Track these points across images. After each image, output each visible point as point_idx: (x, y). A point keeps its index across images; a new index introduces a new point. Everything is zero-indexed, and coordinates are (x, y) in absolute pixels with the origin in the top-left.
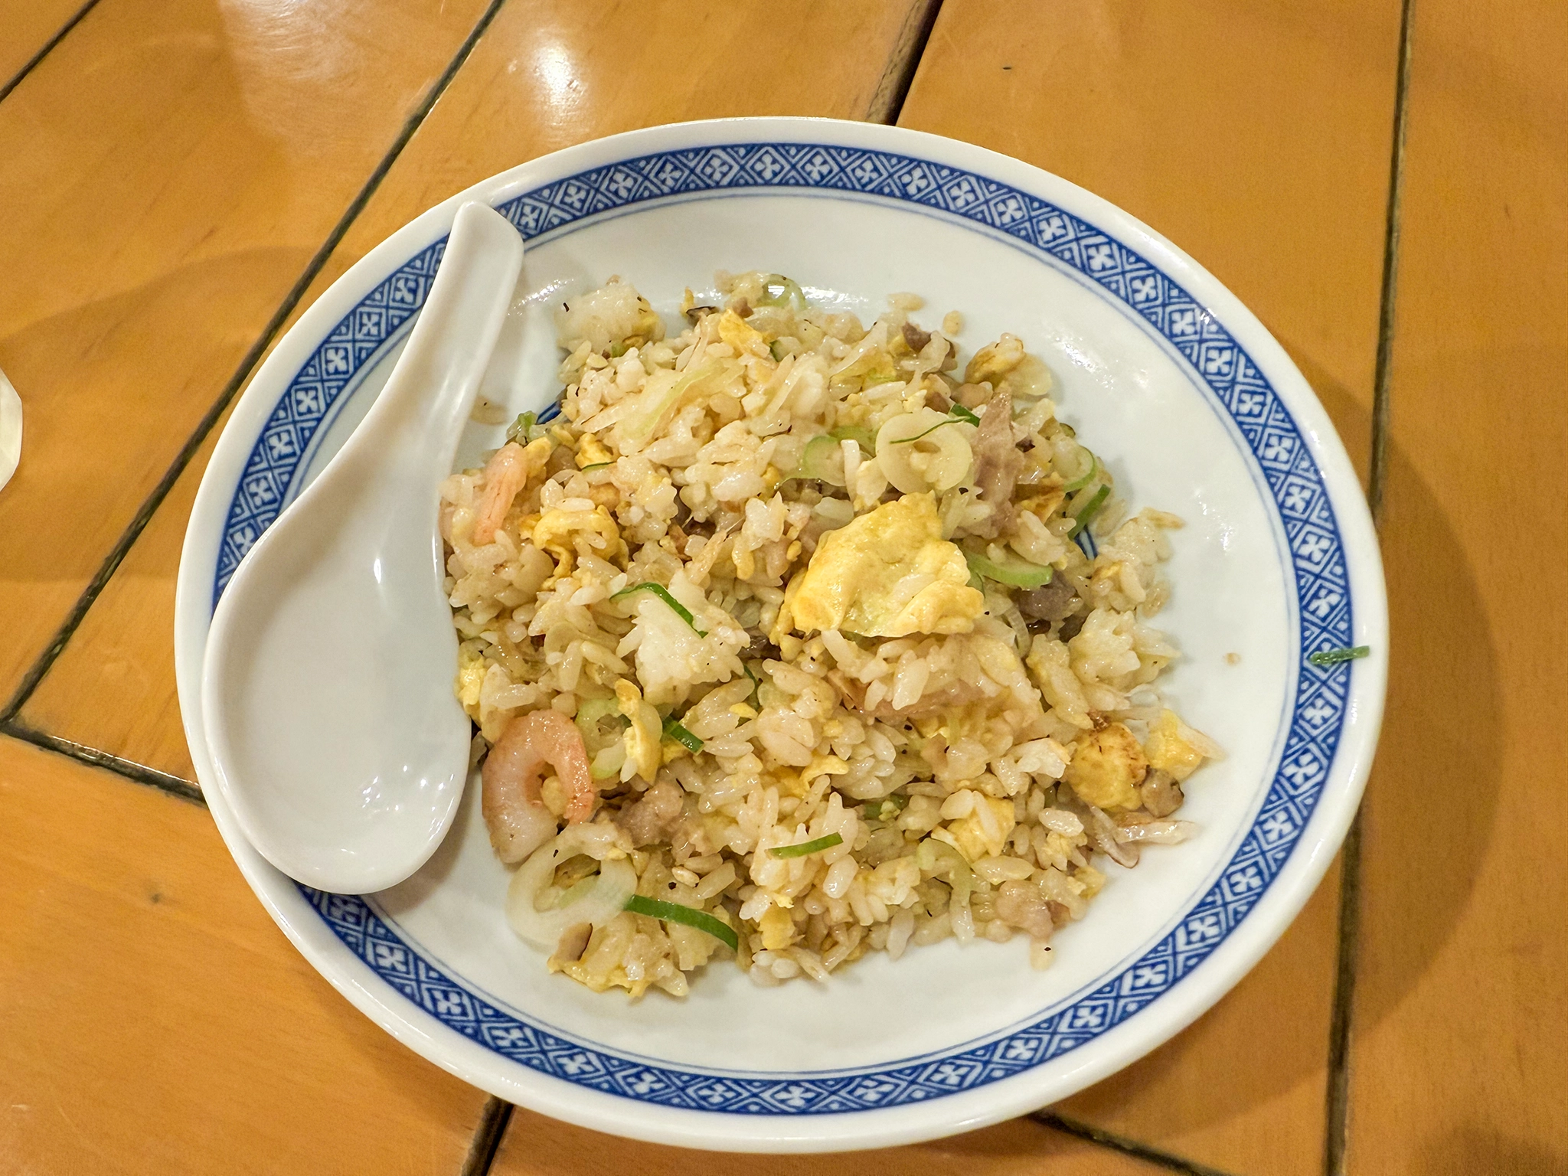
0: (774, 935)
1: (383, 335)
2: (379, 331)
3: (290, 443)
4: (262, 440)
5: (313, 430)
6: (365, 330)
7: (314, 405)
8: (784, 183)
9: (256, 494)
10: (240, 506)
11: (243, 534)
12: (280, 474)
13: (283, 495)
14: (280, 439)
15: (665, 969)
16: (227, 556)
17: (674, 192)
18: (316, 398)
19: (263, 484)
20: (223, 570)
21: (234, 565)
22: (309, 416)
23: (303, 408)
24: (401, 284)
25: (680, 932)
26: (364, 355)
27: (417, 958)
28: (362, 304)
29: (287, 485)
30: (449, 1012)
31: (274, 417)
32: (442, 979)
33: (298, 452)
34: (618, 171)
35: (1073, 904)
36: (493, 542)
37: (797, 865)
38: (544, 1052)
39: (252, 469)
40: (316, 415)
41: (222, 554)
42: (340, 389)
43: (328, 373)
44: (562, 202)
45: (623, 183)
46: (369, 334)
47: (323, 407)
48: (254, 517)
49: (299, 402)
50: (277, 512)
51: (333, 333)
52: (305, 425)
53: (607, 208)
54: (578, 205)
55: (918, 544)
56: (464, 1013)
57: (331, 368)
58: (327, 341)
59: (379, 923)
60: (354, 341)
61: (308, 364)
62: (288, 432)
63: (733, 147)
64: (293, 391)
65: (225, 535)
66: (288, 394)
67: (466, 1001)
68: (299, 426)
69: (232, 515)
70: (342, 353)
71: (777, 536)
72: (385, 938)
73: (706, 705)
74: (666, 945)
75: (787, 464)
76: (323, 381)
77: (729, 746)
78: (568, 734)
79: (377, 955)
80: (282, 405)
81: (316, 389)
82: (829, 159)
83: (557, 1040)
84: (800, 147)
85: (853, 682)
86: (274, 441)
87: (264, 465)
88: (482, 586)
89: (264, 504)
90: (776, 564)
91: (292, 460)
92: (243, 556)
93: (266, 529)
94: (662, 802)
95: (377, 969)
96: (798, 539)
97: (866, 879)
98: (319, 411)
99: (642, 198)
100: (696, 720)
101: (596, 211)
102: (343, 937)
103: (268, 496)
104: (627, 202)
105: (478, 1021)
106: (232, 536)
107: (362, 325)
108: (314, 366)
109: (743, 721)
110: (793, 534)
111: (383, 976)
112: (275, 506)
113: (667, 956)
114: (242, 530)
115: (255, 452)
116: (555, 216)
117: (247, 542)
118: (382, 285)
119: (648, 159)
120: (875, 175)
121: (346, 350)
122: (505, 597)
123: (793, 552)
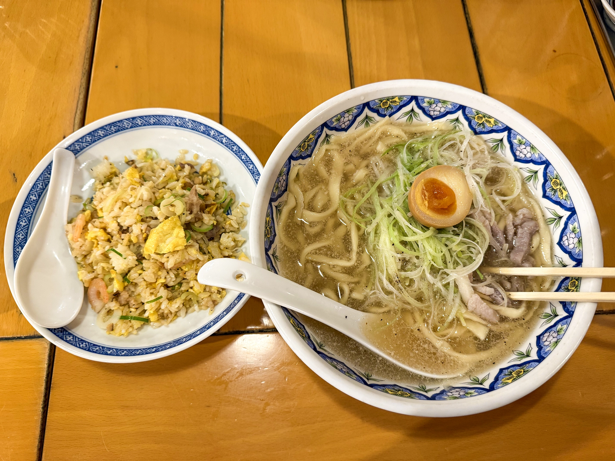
0: (153, 318)
1: (44, 187)
2: (43, 187)
3: (26, 222)
4: (18, 224)
5: (31, 217)
6: (39, 188)
7: (30, 211)
8: (145, 125)
9: (19, 238)
10: (16, 242)
11: (19, 249)
12: (25, 231)
13: (27, 235)
14: (23, 222)
15: (131, 329)
16: (16, 255)
17: (116, 132)
18: (30, 209)
19: (21, 234)
20: (15, 259)
21: (18, 256)
22: (29, 214)
23: (27, 212)
24: (46, 173)
25: (133, 321)
26: (40, 194)
27: (76, 337)
28: (36, 181)
29: (27, 233)
30: (83, 347)
31: (20, 217)
32: (82, 340)
33: (28, 224)
34: (99, 130)
35: (218, 300)
36: (78, 241)
37: (153, 304)
38: (103, 351)
39: (17, 232)
40: (31, 213)
41: (14, 255)
42: (36, 204)
43: (31, 201)
44: (86, 141)
45: (101, 133)
46: (40, 188)
47: (32, 210)
48: (20, 243)
49: (25, 211)
50: (26, 240)
51: (30, 191)
52: (28, 216)
53: (98, 140)
54: (90, 141)
55: (173, 229)
56: (86, 346)
57: (32, 200)
58: (29, 193)
59: (66, 331)
60: (37, 191)
61: (26, 201)
62: (24, 219)
63: (128, 119)
64: (23, 209)
65: (14, 250)
66: (22, 210)
67: (87, 344)
68: (27, 217)
69: (14, 244)
70: (34, 195)
71: (140, 233)
72: (68, 334)
73: (132, 271)
74: (130, 324)
75: (142, 214)
76: (30, 204)
77: (139, 280)
78: (102, 284)
79: (66, 338)
80: (21, 213)
81: (29, 206)
82: (154, 118)
83: (107, 348)
84: (146, 116)
85: (161, 263)
86: (21, 223)
87: (20, 229)
88: (78, 252)
89: (22, 239)
90: (141, 239)
91: (27, 226)
92: (20, 254)
93: (24, 245)
94: (124, 296)
95: (66, 341)
96: (145, 232)
97: (171, 303)
98: (31, 211)
99: (107, 135)
100: (130, 275)
101: (96, 141)
102: (58, 336)
103: (23, 237)
104: (104, 137)
105: (89, 347)
106: (16, 250)
107: (38, 187)
108: (27, 201)
109: (140, 274)
110: (144, 231)
111: (68, 342)
112: (25, 239)
113: (131, 327)
114: (18, 248)
115: (17, 227)
116: (85, 145)
117: (20, 250)
118: (41, 175)
119: (106, 126)
120: (167, 121)
121: (35, 194)
122: (84, 253)
123: (144, 236)
